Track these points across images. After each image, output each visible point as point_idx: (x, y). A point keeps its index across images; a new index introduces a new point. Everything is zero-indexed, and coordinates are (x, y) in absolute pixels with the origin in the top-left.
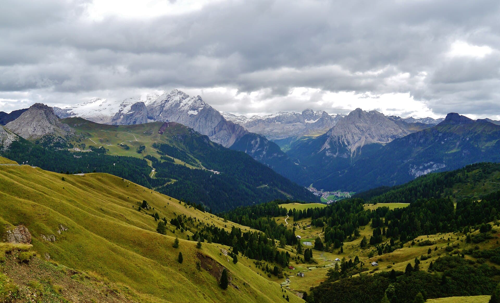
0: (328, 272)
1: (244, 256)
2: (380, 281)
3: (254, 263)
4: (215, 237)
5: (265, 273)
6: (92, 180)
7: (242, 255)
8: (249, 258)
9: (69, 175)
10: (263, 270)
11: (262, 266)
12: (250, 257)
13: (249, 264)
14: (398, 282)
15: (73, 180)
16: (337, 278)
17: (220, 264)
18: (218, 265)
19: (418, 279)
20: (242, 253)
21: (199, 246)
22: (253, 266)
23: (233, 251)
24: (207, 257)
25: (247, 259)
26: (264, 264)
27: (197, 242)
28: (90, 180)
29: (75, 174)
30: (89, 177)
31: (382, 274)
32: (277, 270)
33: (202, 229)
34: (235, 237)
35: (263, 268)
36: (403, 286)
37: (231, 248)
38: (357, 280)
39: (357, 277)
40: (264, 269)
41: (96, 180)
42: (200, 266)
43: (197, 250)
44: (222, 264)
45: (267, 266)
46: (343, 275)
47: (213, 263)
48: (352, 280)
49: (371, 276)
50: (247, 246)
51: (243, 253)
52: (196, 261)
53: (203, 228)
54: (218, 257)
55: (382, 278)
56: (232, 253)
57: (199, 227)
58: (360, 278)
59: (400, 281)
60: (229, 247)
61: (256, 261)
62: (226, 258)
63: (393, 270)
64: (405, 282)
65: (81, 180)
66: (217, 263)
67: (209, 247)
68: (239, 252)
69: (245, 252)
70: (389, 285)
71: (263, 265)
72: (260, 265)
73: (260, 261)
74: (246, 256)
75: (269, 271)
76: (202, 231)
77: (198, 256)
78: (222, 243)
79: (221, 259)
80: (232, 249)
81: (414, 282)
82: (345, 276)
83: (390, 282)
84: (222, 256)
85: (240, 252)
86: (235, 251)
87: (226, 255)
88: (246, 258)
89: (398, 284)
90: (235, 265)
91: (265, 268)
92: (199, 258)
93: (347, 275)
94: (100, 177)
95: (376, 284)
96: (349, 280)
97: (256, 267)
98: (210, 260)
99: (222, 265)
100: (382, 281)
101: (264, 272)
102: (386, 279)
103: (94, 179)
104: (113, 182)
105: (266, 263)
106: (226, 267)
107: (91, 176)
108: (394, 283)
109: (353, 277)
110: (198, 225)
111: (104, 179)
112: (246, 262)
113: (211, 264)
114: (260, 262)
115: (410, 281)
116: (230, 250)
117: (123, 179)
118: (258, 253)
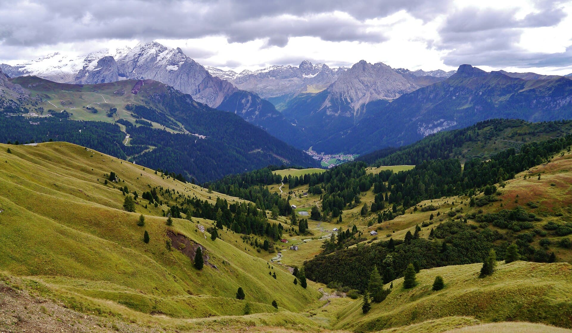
0: (323, 244)
1: (230, 231)
2: (377, 251)
3: (241, 237)
4: (197, 210)
5: (254, 248)
6: (47, 151)
7: (228, 230)
8: (236, 232)
9: (18, 146)
10: (252, 244)
11: (250, 240)
12: (237, 231)
13: (235, 240)
14: (396, 252)
15: (24, 151)
16: (332, 250)
17: (195, 242)
18: (192, 243)
19: (417, 248)
20: (227, 227)
21: (169, 223)
22: (240, 241)
23: (217, 226)
24: (179, 235)
25: (233, 233)
26: (253, 238)
27: (167, 218)
28: (45, 150)
29: (26, 145)
30: (44, 147)
31: (379, 244)
32: (268, 244)
33: (181, 202)
34: (220, 210)
35: (251, 243)
36: (402, 255)
37: (215, 222)
38: (353, 252)
39: (354, 248)
40: (253, 244)
41: (52, 150)
42: (171, 245)
43: (167, 227)
44: (197, 242)
45: (256, 240)
46: (339, 246)
47: (186, 242)
48: (348, 251)
49: (369, 246)
50: (234, 219)
51: (229, 227)
52: (166, 240)
53: (184, 200)
54: (193, 234)
55: (380, 247)
56: (215, 228)
57: (178, 200)
58: (357, 249)
59: (399, 251)
60: (212, 221)
61: (243, 235)
62: (203, 234)
63: (391, 239)
64: (403, 252)
65: (33, 151)
66: (191, 240)
67: (182, 223)
68: (223, 226)
69: (231, 225)
70: (386, 255)
71: (251, 240)
72: (248, 240)
73: (249, 235)
74: (232, 230)
75: (259, 245)
76: (182, 205)
77: (168, 234)
78: (204, 217)
79: (197, 236)
80: (215, 224)
81: (413, 251)
82: (341, 247)
83: (388, 252)
84: (197, 233)
85: (225, 226)
86: (219, 226)
87: (203, 231)
88: (232, 232)
89: (396, 253)
90: (213, 242)
91: (254, 242)
92: (170, 236)
93: (344, 247)
94: (57, 147)
95: (373, 255)
96: (345, 251)
97: (244, 242)
98: (182, 238)
99: (197, 243)
100: (380, 252)
101: (253, 246)
102: (384, 248)
103: (50, 150)
104: (73, 152)
105: (255, 237)
106: (202, 245)
107: (47, 146)
108: (392, 253)
109: (350, 249)
110: (177, 198)
111: (63, 149)
112: (232, 237)
113: (184, 243)
114: (248, 236)
115: (409, 250)
116: (213, 224)
117: (86, 148)
118: (245, 226)
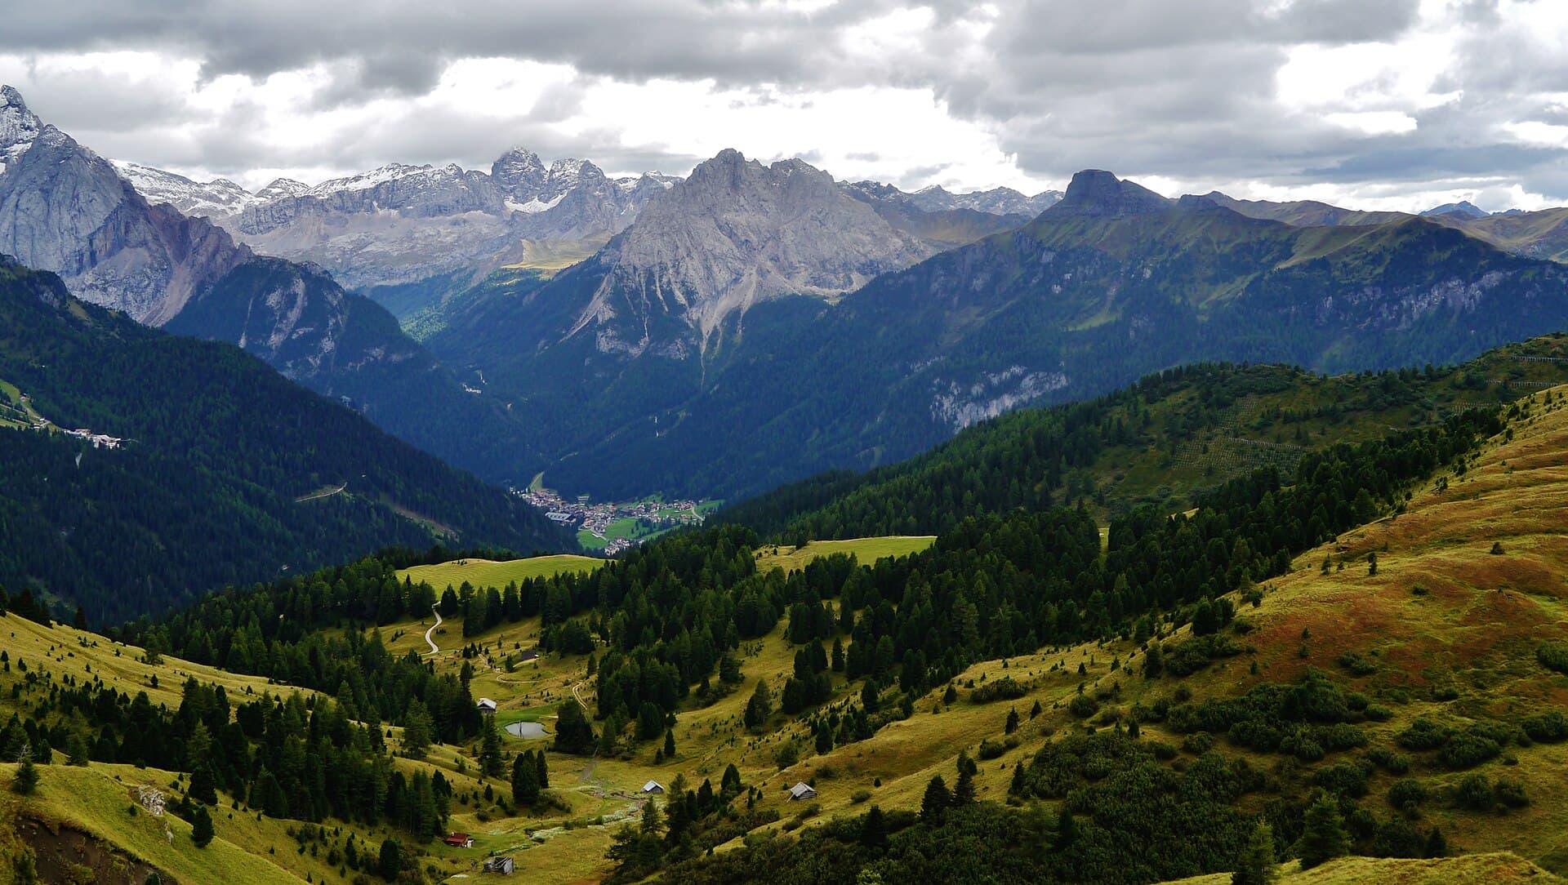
0: (614, 843)
1: (245, 810)
2: (825, 859)
3: (290, 833)
4: (106, 733)
5: (342, 873)
7: (235, 807)
8: (268, 814)
10: (332, 860)
11: (326, 844)
12: (273, 812)
13: (268, 844)
14: (895, 856)
16: (653, 864)
17: (130, 857)
18: (120, 861)
19: (972, 837)
20: (233, 796)
21: (25, 783)
22: (288, 847)
23: (193, 791)
24: (69, 830)
25: (259, 818)
26: (336, 833)
27: (14, 767)
31: (833, 831)
32: (396, 856)
33: (37, 704)
34: (201, 727)
35: (332, 854)
36: (915, 868)
37: (181, 778)
38: (734, 865)
39: (733, 850)
40: (339, 859)
42: (35, 873)
43: (16, 800)
44: (141, 856)
45: (349, 843)
46: (676, 849)
47: (95, 857)
48: (714, 865)
49: (791, 840)
50: (257, 764)
51: (238, 797)
52: (11, 853)
53: (47, 696)
54: (121, 824)
55: (833, 844)
56: (186, 800)
57: (23, 696)
58: (745, 856)
59: (903, 851)
60: (171, 776)
61: (298, 825)
62: (160, 824)
63: (875, 811)
64: (920, 854)
66: (118, 851)
67: (75, 783)
68: (218, 793)
69: (248, 789)
70: (859, 871)
71: (331, 841)
72: (318, 843)
73: (319, 822)
74: (251, 806)
75: (361, 862)
76: (40, 713)
77: (20, 830)
78: (139, 761)
79: (136, 832)
80: (186, 785)
81: (957, 851)
82: (686, 852)
83: (865, 859)
84: (137, 820)
85: (224, 792)
86: (203, 791)
87: (158, 811)
88: (255, 815)
89: (894, 863)
90: (201, 855)
91: (343, 853)
92: (29, 839)
93: (695, 849)
95: (808, 875)
96: (701, 867)
97: (301, 851)
98: (80, 844)
99: (138, 861)
100: (834, 860)
101: (338, 868)
102: (846, 847)
105: (346, 832)
106: (160, 867)
108: (880, 863)
109: (719, 855)
110: (17, 688)
112: (254, 833)
113: (87, 864)
114: (318, 826)
115: (939, 848)
116: (175, 786)
118: (306, 789)
